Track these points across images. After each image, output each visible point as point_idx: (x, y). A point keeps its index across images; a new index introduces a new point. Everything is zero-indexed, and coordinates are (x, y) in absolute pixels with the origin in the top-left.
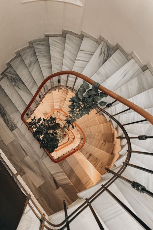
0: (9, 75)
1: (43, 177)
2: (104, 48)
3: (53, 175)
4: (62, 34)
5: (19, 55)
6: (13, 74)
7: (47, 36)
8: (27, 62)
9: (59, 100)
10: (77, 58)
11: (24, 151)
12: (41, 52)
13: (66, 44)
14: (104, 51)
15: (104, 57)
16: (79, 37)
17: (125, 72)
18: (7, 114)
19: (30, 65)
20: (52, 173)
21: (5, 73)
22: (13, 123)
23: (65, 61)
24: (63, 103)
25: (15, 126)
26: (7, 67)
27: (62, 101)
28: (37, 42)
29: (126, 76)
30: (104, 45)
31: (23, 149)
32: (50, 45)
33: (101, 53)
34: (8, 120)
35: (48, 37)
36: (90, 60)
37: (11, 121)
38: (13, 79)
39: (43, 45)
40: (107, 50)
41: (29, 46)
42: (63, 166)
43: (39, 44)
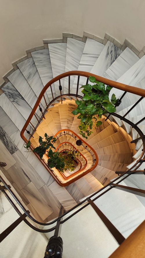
0: (6, 90)
1: (50, 207)
2: (110, 48)
3: (62, 203)
4: (62, 38)
5: (16, 67)
6: (11, 89)
7: (46, 43)
8: (26, 74)
9: (66, 120)
10: (80, 63)
11: (27, 176)
12: (41, 62)
13: (67, 49)
14: (111, 51)
15: (111, 58)
16: (81, 39)
17: (137, 71)
18: (6, 135)
19: (29, 78)
20: (61, 201)
21: (2, 89)
22: (13, 145)
23: (67, 68)
24: (70, 123)
25: (15, 148)
26: (4, 82)
27: (69, 120)
28: (35, 51)
29: (139, 75)
30: (110, 44)
31: (25, 174)
32: (50, 52)
33: (108, 54)
34: (7, 142)
35: (48, 43)
36: (94, 63)
37: (11, 142)
38: (12, 94)
39: (42, 53)
40: (115, 50)
41: (27, 56)
42: (74, 194)
43: (38, 53)
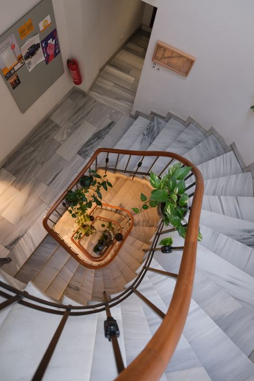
0: (155, 123)
1: (20, 219)
3: (27, 234)
4: (247, 165)
5: (188, 123)
6: (158, 128)
7: (233, 148)
8: (183, 137)
10: (221, 197)
11: (54, 179)
12: (206, 150)
13: (235, 175)
15: (246, 239)
17: (239, 282)
18: (99, 140)
19: (179, 142)
20: (30, 231)
21: (155, 118)
22: (89, 151)
23: (209, 182)
25: (87, 155)
26: (165, 116)
28: (217, 139)
29: (232, 285)
31: (56, 176)
32: (222, 156)
33: (249, 232)
34: (92, 144)
35: (233, 150)
36: (228, 215)
37: (92, 148)
38: (152, 130)
39: (217, 148)
41: (207, 132)
42: (44, 247)
43: (215, 143)
